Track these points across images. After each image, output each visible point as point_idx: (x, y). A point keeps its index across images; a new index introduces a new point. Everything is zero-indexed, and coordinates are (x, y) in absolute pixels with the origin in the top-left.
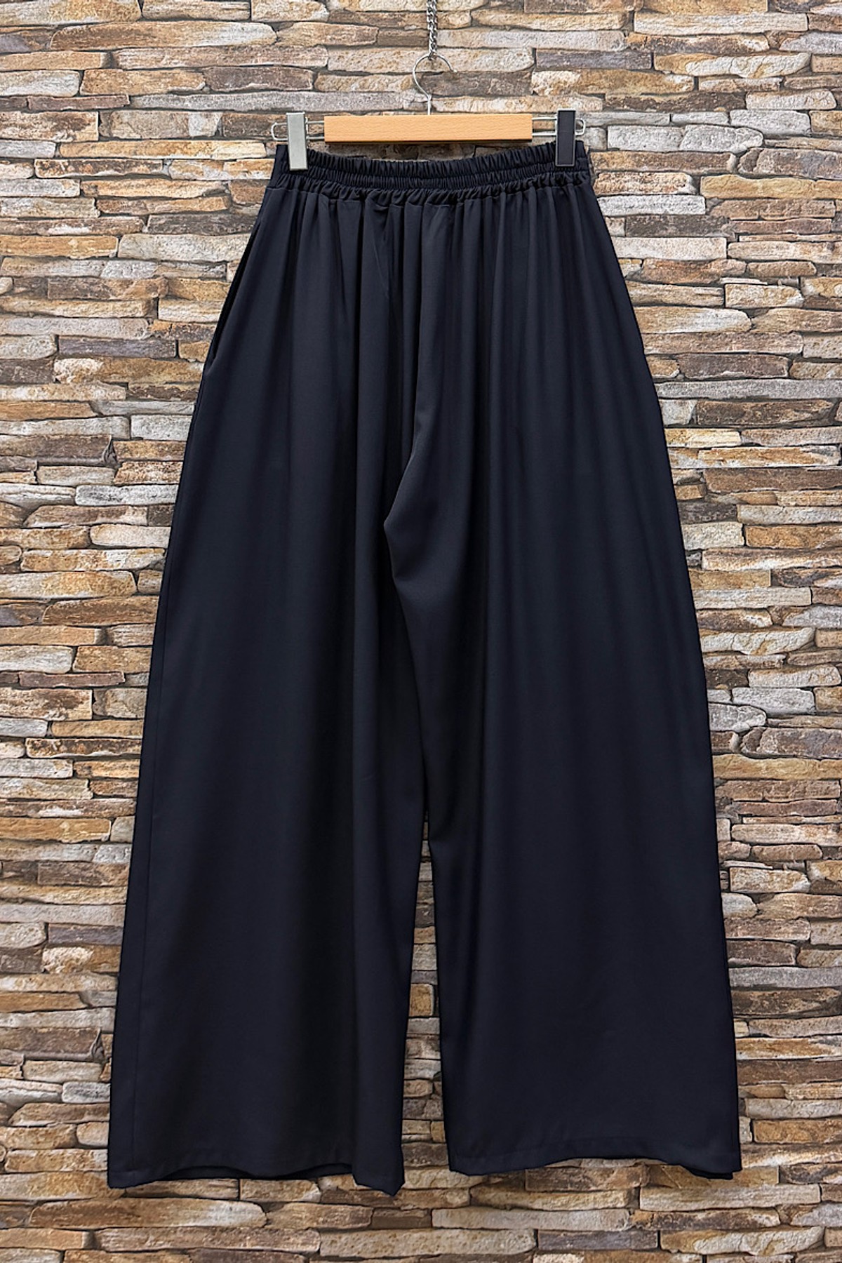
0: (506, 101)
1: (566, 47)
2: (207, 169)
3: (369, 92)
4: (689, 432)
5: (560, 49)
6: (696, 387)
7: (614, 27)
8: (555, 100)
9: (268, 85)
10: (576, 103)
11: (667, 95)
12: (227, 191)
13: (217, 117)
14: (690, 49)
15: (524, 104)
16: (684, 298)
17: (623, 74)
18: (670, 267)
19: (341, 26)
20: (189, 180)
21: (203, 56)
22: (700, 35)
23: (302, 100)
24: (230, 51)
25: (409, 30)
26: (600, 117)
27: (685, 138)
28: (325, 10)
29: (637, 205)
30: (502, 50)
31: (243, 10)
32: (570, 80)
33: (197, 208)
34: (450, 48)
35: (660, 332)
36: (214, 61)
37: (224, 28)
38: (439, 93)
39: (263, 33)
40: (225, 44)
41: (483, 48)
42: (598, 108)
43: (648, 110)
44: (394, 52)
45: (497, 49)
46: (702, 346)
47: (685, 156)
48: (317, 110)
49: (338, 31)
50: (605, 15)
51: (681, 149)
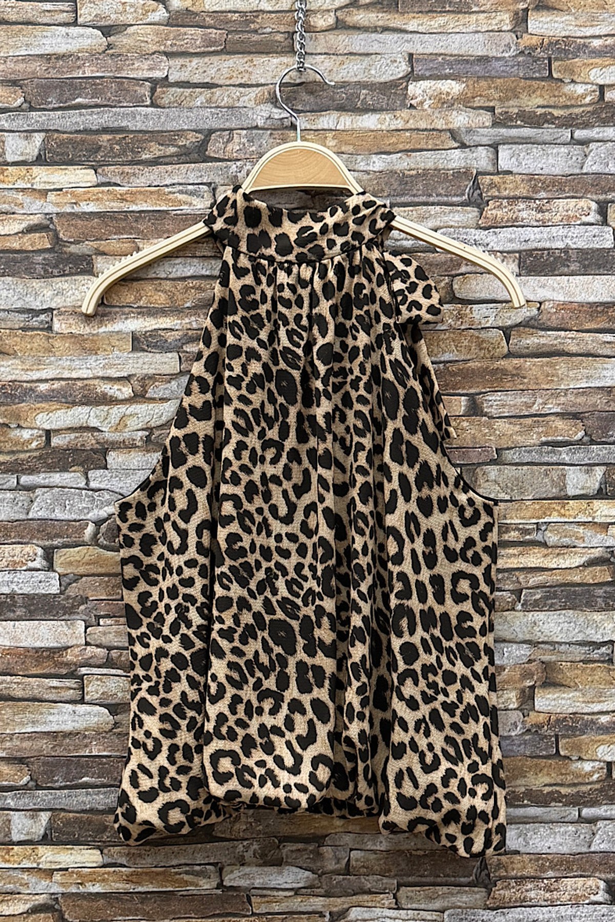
0: (378, 116)
1: (448, 52)
2: (28, 201)
3: (217, 107)
4: (597, 504)
5: (442, 54)
6: (605, 452)
7: (505, 28)
8: (436, 114)
9: (99, 101)
10: (461, 118)
11: (567, 107)
12: (51, 226)
13: (38, 138)
14: (594, 52)
15: (399, 120)
16: (590, 347)
17: (515, 84)
18: (572, 311)
19: (182, 30)
20: (6, 213)
21: (21, 67)
22: (606, 36)
23: (138, 117)
24: (53, 60)
25: (264, 34)
26: (489, 134)
27: (590, 158)
28: (164, 10)
29: (533, 237)
30: (373, 56)
31: (67, 12)
32: (454, 91)
33: (16, 245)
34: (312, 54)
35: (562, 387)
36: (33, 73)
37: (45, 33)
38: (300, 108)
39: (92, 39)
40: (47, 52)
41: (351, 54)
42: (487, 124)
43: (546, 125)
44: (246, 59)
45: (368, 55)
46: (611, 403)
47: (589, 179)
48: (156, 129)
49: (179, 35)
50: (494, 14)
51: (584, 171)
